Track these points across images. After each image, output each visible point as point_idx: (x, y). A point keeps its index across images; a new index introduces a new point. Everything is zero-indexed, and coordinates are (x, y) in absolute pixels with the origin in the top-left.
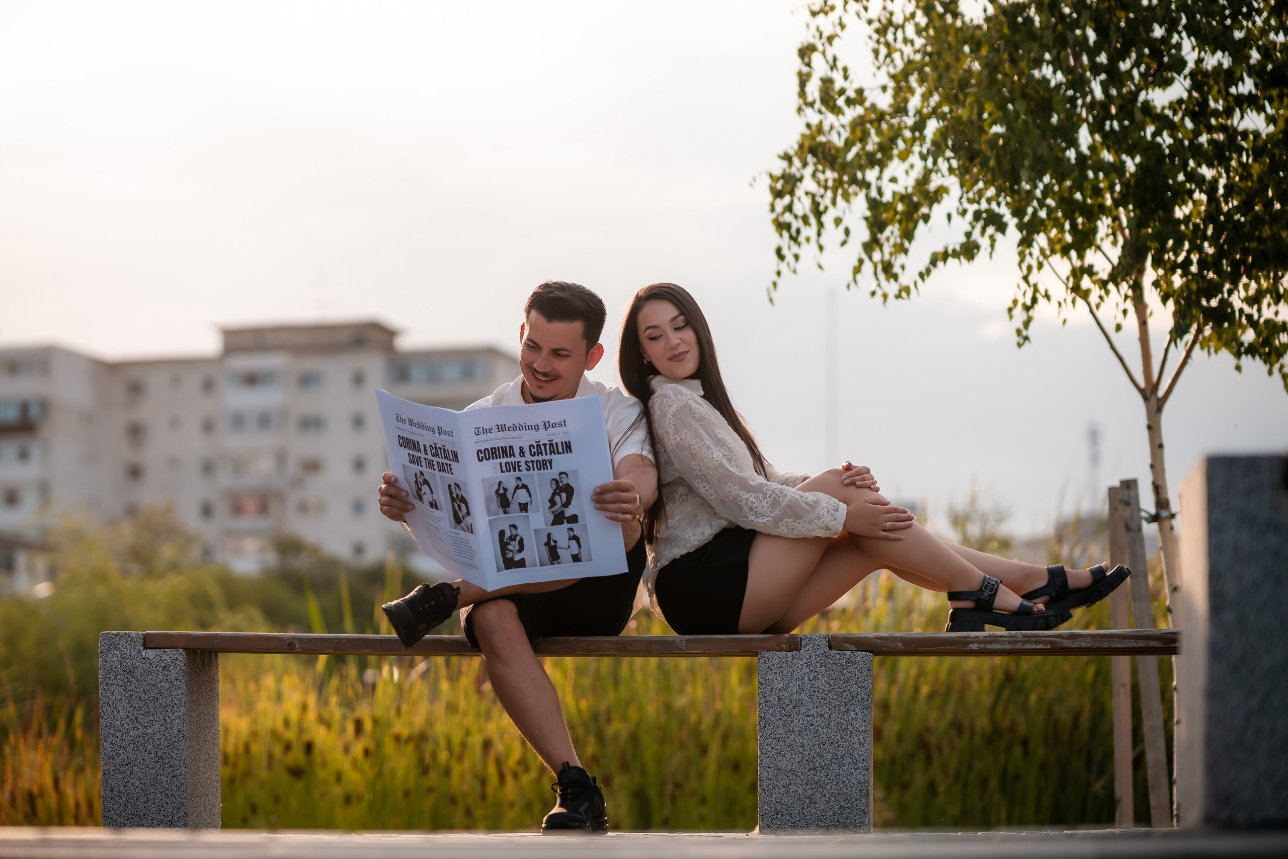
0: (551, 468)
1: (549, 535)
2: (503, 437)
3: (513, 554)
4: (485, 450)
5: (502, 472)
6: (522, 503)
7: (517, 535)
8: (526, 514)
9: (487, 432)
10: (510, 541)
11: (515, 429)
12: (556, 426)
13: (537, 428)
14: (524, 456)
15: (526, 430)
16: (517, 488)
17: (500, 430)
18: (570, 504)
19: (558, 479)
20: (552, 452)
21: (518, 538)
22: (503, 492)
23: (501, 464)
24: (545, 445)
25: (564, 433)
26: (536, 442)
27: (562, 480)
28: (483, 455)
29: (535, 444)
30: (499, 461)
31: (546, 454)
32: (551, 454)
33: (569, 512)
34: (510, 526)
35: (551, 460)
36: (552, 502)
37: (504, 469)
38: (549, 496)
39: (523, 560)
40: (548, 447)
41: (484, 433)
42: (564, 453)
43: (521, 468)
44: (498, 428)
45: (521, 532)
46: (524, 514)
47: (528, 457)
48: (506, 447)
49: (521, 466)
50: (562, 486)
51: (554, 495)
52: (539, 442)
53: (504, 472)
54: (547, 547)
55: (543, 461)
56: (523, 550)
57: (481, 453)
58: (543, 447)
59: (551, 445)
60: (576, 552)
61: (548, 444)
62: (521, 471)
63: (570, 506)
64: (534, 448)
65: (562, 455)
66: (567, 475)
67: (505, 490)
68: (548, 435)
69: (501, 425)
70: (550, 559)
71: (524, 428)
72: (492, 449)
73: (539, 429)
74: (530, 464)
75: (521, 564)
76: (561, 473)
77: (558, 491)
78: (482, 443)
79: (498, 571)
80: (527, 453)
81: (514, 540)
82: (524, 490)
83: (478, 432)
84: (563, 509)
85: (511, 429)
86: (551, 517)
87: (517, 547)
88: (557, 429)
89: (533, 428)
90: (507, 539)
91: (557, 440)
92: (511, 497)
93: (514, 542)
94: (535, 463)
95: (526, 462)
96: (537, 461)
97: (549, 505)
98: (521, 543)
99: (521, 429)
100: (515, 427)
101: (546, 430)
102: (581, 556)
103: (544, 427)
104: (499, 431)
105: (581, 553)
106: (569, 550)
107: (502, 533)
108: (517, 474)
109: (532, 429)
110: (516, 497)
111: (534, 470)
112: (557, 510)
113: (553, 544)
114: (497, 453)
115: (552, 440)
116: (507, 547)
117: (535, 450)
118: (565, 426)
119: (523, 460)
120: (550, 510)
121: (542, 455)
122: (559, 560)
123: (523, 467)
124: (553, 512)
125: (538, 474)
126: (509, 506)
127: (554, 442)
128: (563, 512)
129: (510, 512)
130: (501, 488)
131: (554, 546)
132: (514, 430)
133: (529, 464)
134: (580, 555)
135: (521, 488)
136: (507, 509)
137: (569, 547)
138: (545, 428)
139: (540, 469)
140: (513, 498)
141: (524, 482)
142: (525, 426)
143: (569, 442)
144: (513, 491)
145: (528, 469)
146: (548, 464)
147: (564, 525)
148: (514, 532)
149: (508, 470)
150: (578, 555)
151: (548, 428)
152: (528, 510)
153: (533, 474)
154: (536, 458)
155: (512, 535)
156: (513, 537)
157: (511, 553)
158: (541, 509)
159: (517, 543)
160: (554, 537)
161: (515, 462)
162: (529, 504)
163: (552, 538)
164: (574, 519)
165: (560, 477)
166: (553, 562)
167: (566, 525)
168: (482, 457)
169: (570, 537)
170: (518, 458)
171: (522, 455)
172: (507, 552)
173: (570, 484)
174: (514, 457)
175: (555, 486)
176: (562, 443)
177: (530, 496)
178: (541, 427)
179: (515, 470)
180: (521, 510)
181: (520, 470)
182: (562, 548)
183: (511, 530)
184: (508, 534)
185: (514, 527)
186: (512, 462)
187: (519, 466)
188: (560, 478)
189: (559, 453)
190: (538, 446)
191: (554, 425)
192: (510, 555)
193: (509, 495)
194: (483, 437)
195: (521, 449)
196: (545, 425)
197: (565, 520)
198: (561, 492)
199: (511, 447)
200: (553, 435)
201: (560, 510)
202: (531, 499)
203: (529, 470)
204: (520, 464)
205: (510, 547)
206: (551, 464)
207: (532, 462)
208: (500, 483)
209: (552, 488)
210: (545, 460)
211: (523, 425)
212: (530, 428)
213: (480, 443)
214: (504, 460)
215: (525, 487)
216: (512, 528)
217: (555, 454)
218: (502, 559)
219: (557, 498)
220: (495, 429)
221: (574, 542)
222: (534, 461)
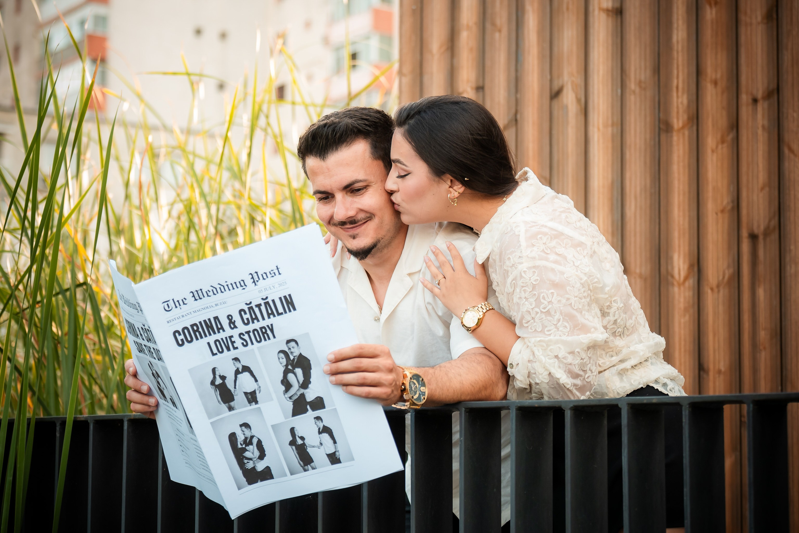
0: (274, 337)
1: (292, 430)
2: (203, 307)
3: (254, 463)
4: (184, 329)
5: (214, 354)
6: (249, 392)
7: (252, 437)
8: (257, 406)
9: (180, 305)
10: (246, 446)
11: (215, 292)
12: (267, 277)
13: (243, 284)
14: (235, 327)
15: (229, 290)
16: (237, 372)
17: (197, 298)
18: (310, 382)
19: (286, 349)
20: (271, 314)
21: (255, 441)
22: (221, 381)
23: (209, 344)
24: (259, 306)
25: (280, 285)
26: (246, 304)
27: (292, 350)
28: (182, 337)
29: (246, 308)
30: (205, 340)
31: (264, 319)
32: (269, 317)
33: (310, 395)
34: (241, 426)
35: (272, 325)
36: (287, 385)
37: (215, 351)
38: (281, 377)
39: (268, 468)
40: (263, 308)
41: (176, 307)
42: (286, 312)
43: (235, 345)
44: (194, 296)
45: (257, 431)
46: (254, 406)
47: (242, 328)
48: (209, 320)
49: (234, 342)
50: (294, 359)
51: (286, 372)
52: (251, 303)
53: (216, 354)
54: (294, 447)
55: (261, 328)
56: (265, 455)
57: (180, 334)
58: (257, 310)
59: (267, 304)
60: (331, 450)
61: (263, 305)
62: (237, 348)
63: (310, 386)
64: (245, 313)
65: (284, 315)
66: (296, 343)
67: (223, 378)
68: (260, 292)
69: (197, 291)
70: (301, 463)
71: (226, 288)
72: (192, 326)
73: (246, 286)
74: (246, 337)
75: (267, 474)
76: (288, 342)
77: (290, 367)
78: (177, 321)
79: (239, 488)
80: (239, 322)
81: (251, 443)
82: (246, 374)
83: (169, 307)
84: (302, 391)
85: (211, 294)
86: (290, 405)
87: (257, 453)
88: (270, 280)
89: (238, 285)
90: (241, 444)
91: (275, 295)
92: (234, 387)
93: (251, 447)
94: (251, 334)
95: (241, 334)
96: (254, 330)
97: (283, 388)
98: (260, 446)
99: (223, 290)
100: (214, 290)
101: (256, 285)
102: (339, 455)
103: (252, 280)
104: (196, 300)
105: (338, 451)
106: (322, 447)
107: (233, 437)
108: (233, 353)
109: (237, 287)
110: (239, 386)
111: (252, 344)
112: (295, 394)
113: (300, 442)
114: (200, 330)
115: (267, 298)
116: (244, 455)
117: (248, 316)
118: (280, 274)
119: (235, 333)
120: (286, 396)
121: (258, 321)
122: (312, 464)
123: (238, 342)
124: (290, 398)
125: (258, 348)
126: (233, 400)
127: (270, 300)
128: (303, 396)
129: (236, 407)
130: (217, 377)
131: (301, 444)
132: (214, 294)
133: (243, 337)
134: (337, 453)
135: (242, 373)
136: (232, 404)
137: (321, 444)
138: (254, 282)
139: (260, 341)
140: (235, 388)
141: (244, 362)
142: (227, 285)
143: (290, 295)
144: (234, 378)
145: (245, 344)
146: (269, 332)
147: (308, 413)
148: (248, 434)
149: (221, 350)
150: (334, 453)
151: (257, 281)
152: (258, 400)
153: (253, 350)
154: (251, 327)
155: (246, 438)
156: (248, 441)
157: (251, 462)
158: (274, 396)
159: (255, 448)
160: (299, 432)
161: (226, 338)
162: (257, 392)
163: (296, 434)
164: (319, 404)
165: (288, 346)
166: (306, 467)
167: (311, 414)
168: (182, 340)
169: (319, 429)
170: (228, 332)
171: (232, 326)
172: (246, 461)
173: (303, 354)
174: (224, 331)
175: (284, 360)
176: (280, 298)
177: (256, 381)
178: (249, 281)
179: (228, 349)
180: (250, 402)
181: (235, 348)
182: (313, 447)
183: (243, 431)
184: (240, 438)
185: (246, 425)
186: (222, 339)
187: (233, 343)
188: (290, 349)
189: (279, 314)
190: (251, 309)
191: (265, 276)
192: (250, 465)
193: (230, 384)
194: (176, 312)
195: (230, 317)
196: (253, 278)
197: (308, 407)
198: (294, 368)
199: (216, 318)
200: (266, 289)
201: (299, 394)
202: (258, 385)
203: (247, 345)
204: (233, 339)
205: (247, 454)
206: (272, 330)
207: (248, 332)
208: (214, 370)
209: (281, 363)
210: (264, 327)
211: (225, 284)
212: (234, 286)
213: (175, 322)
214: (211, 339)
215: (246, 369)
216: (243, 428)
217: (274, 316)
218: (241, 472)
219: (291, 377)
220: (190, 299)
221: (326, 436)
222: (249, 332)
